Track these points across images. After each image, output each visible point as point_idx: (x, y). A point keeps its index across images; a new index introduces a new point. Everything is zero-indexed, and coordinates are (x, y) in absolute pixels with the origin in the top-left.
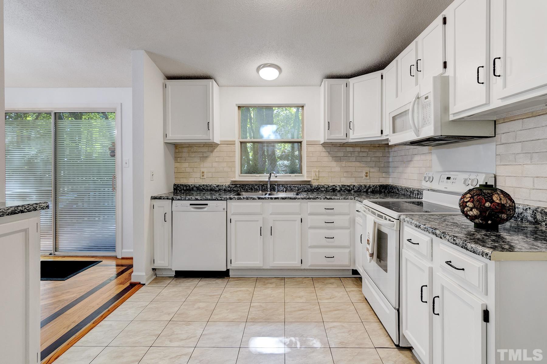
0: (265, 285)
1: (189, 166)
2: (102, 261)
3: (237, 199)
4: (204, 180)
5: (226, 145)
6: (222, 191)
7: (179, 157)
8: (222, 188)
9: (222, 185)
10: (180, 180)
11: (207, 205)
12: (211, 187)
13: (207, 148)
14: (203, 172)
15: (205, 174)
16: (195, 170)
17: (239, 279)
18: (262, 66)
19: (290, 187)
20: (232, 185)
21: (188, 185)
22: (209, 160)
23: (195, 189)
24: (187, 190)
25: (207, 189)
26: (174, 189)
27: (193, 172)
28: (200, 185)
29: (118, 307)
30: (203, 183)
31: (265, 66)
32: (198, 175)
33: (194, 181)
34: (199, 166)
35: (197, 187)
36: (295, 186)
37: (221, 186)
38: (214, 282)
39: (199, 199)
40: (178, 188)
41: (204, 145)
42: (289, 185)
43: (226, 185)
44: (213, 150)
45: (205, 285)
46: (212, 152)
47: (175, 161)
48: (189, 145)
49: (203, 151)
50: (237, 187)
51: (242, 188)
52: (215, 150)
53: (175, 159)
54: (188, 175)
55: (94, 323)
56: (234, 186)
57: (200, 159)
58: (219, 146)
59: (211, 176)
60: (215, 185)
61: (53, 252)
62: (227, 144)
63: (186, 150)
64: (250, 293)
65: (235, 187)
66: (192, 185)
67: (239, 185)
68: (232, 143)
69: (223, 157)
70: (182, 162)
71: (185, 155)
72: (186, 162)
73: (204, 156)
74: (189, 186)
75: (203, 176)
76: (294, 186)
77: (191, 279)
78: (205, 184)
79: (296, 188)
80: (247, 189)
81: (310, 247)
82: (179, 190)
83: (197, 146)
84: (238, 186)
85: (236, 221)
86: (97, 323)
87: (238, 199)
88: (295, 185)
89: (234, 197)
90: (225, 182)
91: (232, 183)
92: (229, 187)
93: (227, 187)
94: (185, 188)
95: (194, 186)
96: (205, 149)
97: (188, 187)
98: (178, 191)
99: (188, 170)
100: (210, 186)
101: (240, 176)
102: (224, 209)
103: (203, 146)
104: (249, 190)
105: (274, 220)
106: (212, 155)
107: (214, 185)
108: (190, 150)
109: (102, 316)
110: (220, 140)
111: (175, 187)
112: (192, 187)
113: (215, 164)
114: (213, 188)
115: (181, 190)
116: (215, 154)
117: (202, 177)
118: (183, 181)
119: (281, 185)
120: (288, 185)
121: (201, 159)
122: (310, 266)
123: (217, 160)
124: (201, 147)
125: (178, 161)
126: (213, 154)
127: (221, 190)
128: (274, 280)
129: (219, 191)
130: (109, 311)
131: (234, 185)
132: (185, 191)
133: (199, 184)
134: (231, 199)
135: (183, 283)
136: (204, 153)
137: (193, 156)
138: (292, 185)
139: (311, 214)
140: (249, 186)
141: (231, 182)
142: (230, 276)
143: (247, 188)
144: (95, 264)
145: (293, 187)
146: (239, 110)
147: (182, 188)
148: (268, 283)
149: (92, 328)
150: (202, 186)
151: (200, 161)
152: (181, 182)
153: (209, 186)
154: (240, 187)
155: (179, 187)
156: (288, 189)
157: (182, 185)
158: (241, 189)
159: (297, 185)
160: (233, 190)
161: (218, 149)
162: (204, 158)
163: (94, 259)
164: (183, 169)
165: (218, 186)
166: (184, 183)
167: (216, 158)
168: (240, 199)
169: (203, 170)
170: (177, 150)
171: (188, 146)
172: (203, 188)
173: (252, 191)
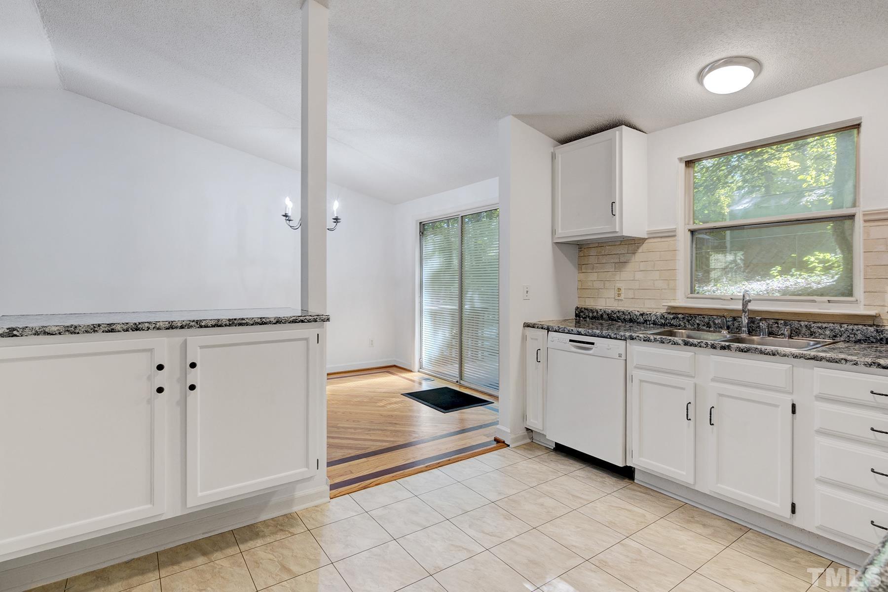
0: (689, 522)
1: (597, 278)
2: (493, 403)
3: (642, 340)
4: (620, 302)
5: (659, 240)
6: (650, 324)
7: (584, 265)
8: (649, 319)
9: (650, 314)
10: (585, 302)
11: (593, 344)
12: (631, 316)
13: (626, 246)
14: (619, 289)
15: (623, 291)
16: (607, 284)
17: (647, 490)
18: (707, 69)
19: (808, 328)
20: (669, 313)
21: (596, 310)
22: (630, 267)
23: (605, 316)
24: (594, 318)
25: (624, 319)
26: (577, 315)
27: (604, 288)
28: (613, 311)
29: (461, 460)
30: (619, 308)
31: (714, 66)
32: (612, 294)
33: (606, 304)
34: (614, 278)
35: (608, 315)
36: (824, 325)
37: (647, 314)
38: (600, 479)
39: (583, 333)
40: (582, 314)
41: (621, 241)
42: (806, 323)
43: (657, 314)
44: (637, 250)
45: (583, 477)
46: (634, 253)
47: (578, 270)
48: (599, 243)
49: (620, 253)
50: (678, 318)
51: (688, 321)
52: (640, 250)
53: (579, 267)
54: (597, 294)
55: (426, 467)
56: (672, 316)
57: (615, 266)
58: (646, 241)
59: (633, 296)
60: (638, 311)
61: (458, 379)
62: (661, 237)
63: (593, 252)
64: (642, 522)
65: (674, 318)
66: (601, 310)
67: (682, 314)
68: (670, 235)
69: (653, 261)
70: (589, 271)
71: (592, 260)
72: (594, 271)
73: (621, 261)
74: (597, 312)
75: (619, 295)
76: (820, 325)
77: (571, 462)
78: (622, 309)
79: (828, 332)
80: (698, 324)
81: (820, 481)
82: (582, 317)
83: (610, 243)
84: (680, 316)
85: (641, 381)
86: (430, 468)
87: (644, 341)
88: (824, 323)
89: (638, 336)
90: (656, 307)
91: (669, 311)
92: (662, 317)
93: (659, 318)
94: (591, 315)
95: (605, 312)
96: (622, 250)
97: (595, 313)
98: (582, 319)
99: (597, 285)
100: (629, 313)
101: (688, 298)
102: (620, 356)
103: (620, 244)
104: (704, 325)
105: (720, 395)
106: (633, 258)
107: (637, 313)
108: (600, 252)
109: (439, 463)
110: (648, 231)
111: (577, 312)
112: (601, 313)
113: (639, 276)
114: (635, 317)
115: (586, 318)
116: (639, 256)
117: (617, 298)
118: (590, 304)
119: (782, 322)
120: (803, 323)
121: (617, 266)
122: (817, 528)
123: (642, 269)
124: (616, 246)
125: (584, 271)
126: (636, 256)
127: (648, 323)
128: (718, 523)
129: (643, 323)
130: (449, 460)
131: (673, 314)
132: (592, 319)
133: (613, 308)
134: (632, 338)
135: (556, 463)
136: (621, 255)
137: (604, 261)
138: (815, 322)
139: (821, 398)
140: (703, 317)
141: (667, 309)
142: (635, 481)
143: (698, 322)
144: (486, 403)
145: (819, 328)
146: (688, 169)
147: (587, 314)
148: (697, 522)
149: (422, 472)
150: (616, 313)
151: (615, 269)
152: (587, 304)
153: (627, 313)
154: (683, 318)
155: (583, 312)
156: (803, 332)
157: (587, 309)
158: (687, 323)
159: (832, 325)
160: (670, 323)
161: (645, 247)
162: (621, 264)
163: (489, 399)
164: (590, 284)
165: (642, 315)
166: (591, 307)
167: (642, 263)
168: (648, 341)
169: (618, 285)
170: (581, 253)
171: (597, 245)
172: (617, 317)
173: (710, 328)
